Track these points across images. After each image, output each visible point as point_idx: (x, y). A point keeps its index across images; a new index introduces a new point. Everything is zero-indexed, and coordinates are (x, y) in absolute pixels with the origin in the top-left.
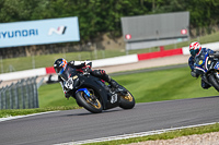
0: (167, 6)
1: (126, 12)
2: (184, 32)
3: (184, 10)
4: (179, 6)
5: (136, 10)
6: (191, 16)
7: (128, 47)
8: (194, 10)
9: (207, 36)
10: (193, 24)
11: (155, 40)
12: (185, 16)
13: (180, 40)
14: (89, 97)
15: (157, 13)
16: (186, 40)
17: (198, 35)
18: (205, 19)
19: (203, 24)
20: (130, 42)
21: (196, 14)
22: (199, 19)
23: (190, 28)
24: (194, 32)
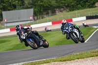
0: (23, 6)
1: (4, 9)
2: (31, 18)
3: (31, 8)
4: (29, 6)
5: (9, 8)
6: (34, 11)
7: (5, 25)
8: (35, 8)
9: (41, 20)
10: (35, 14)
11: (18, 22)
12: (32, 11)
13: (29, 22)
14: (32, 42)
15: (19, 9)
16: (32, 21)
17: (37, 19)
18: (41, 12)
19: (40, 14)
20: (6, 23)
21: (36, 10)
22: (38, 12)
23: (34, 16)
24: (36, 18)
